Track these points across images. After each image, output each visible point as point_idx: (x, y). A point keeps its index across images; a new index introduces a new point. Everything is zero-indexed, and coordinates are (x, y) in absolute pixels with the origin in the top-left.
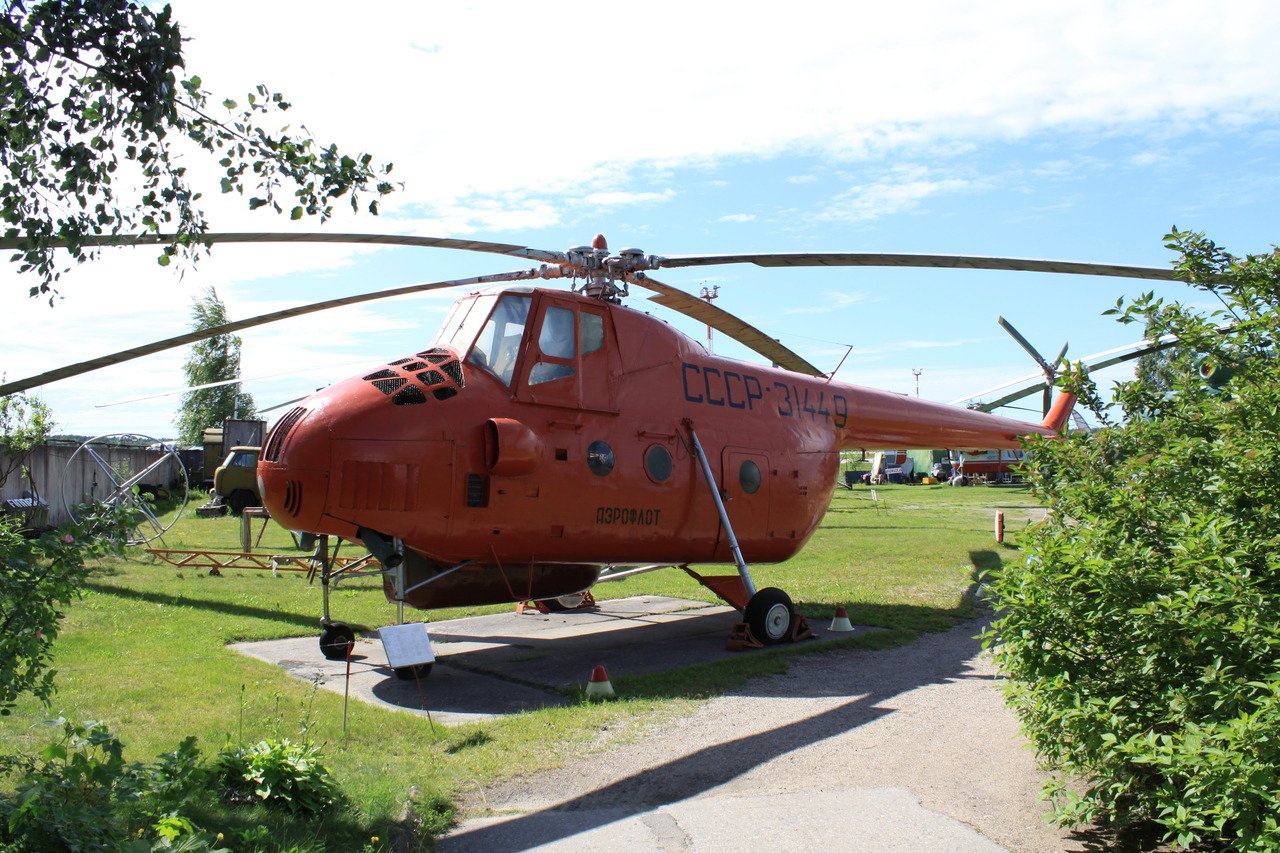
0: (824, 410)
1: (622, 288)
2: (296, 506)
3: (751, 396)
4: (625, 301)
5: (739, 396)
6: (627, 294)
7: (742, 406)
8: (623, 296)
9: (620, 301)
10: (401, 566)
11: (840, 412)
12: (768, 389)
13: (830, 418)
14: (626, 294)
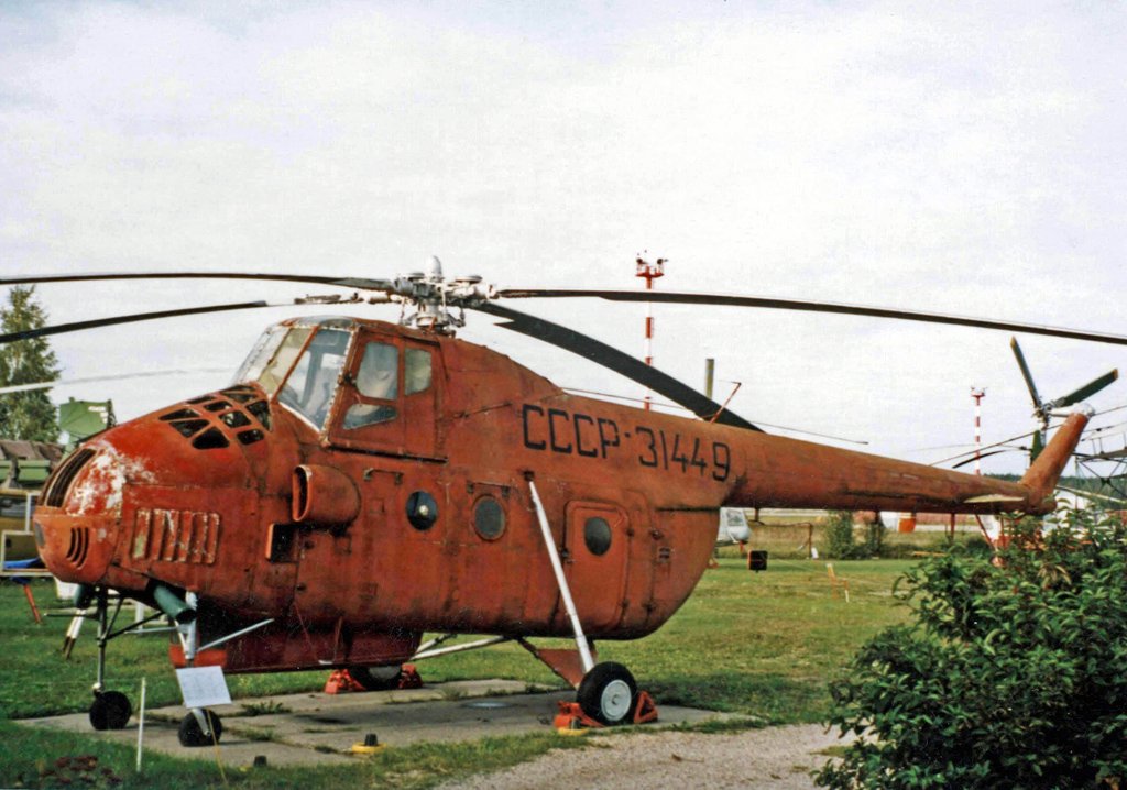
0: (698, 460)
1: (458, 317)
2: (82, 553)
3: (605, 443)
4: (461, 334)
5: (592, 442)
6: (463, 325)
7: (593, 454)
8: (459, 326)
9: (454, 333)
10: (194, 623)
11: (720, 461)
12: (627, 435)
13: (706, 470)
14: (461, 323)
